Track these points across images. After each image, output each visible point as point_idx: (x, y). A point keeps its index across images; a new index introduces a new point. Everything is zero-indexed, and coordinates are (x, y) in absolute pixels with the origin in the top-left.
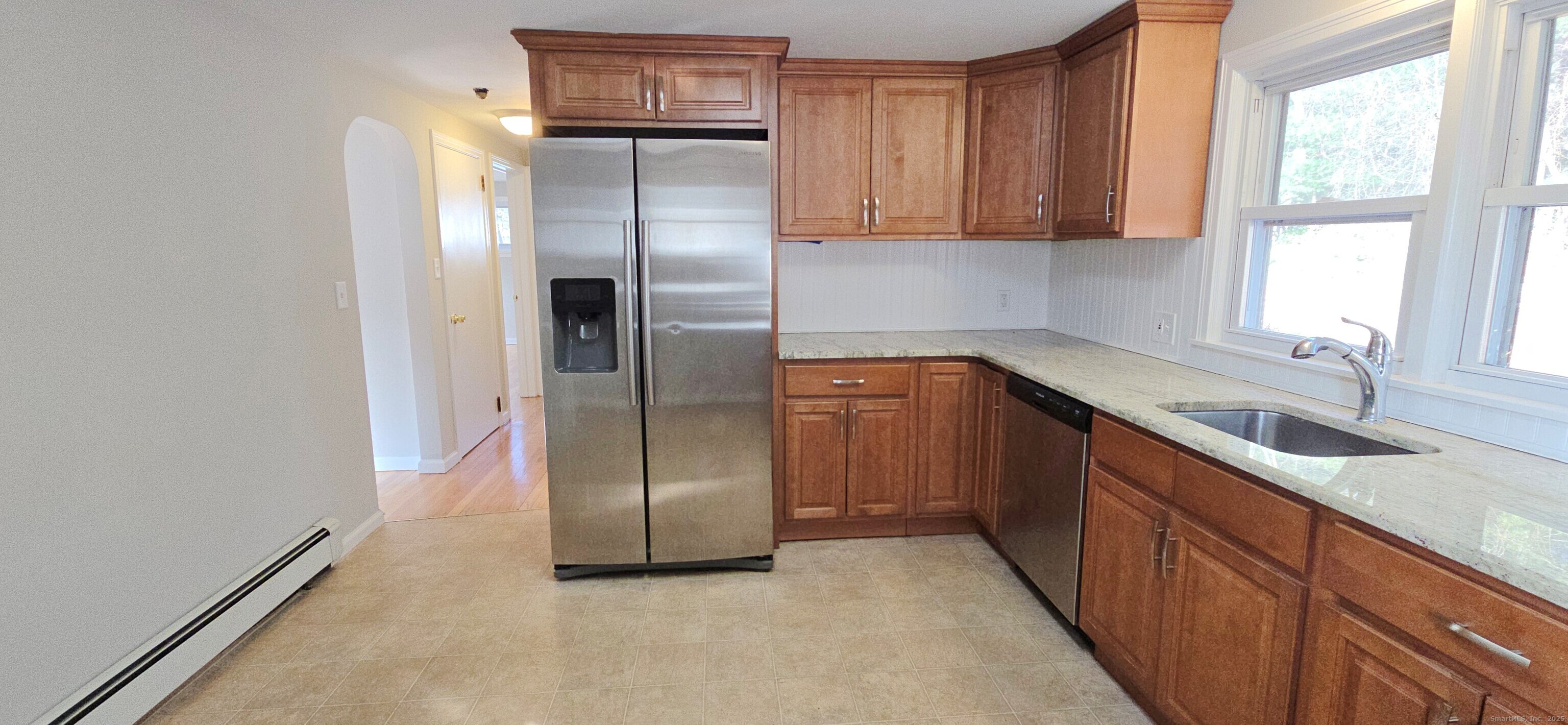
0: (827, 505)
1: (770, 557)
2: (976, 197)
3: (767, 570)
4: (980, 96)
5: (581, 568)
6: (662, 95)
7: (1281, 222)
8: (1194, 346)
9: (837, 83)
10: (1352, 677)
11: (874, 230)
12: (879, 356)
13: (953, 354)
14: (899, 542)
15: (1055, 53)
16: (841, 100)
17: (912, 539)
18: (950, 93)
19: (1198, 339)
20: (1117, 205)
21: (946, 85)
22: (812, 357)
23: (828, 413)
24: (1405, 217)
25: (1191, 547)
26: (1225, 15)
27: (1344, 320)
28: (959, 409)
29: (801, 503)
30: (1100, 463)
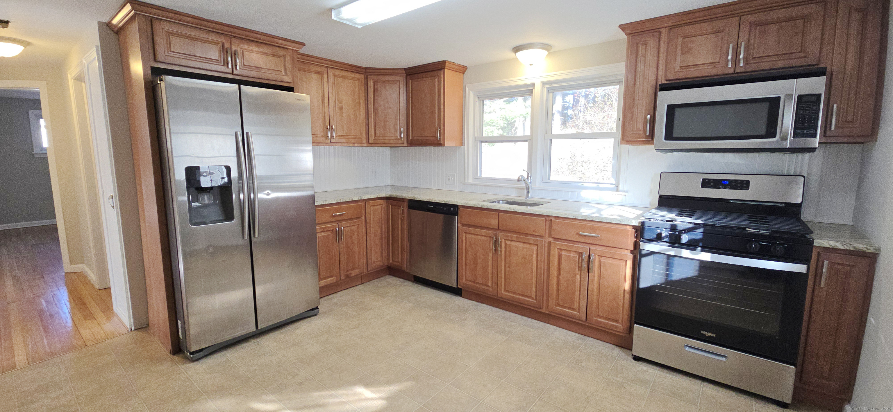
0: (331, 277)
1: (317, 308)
2: (373, 128)
3: (316, 315)
4: (372, 83)
5: (211, 347)
6: (238, 61)
7: (486, 142)
8: (465, 184)
9: (313, 68)
10: (560, 256)
11: (332, 141)
12: (351, 200)
13: (378, 197)
14: (361, 287)
15: (404, 71)
16: (314, 76)
17: (365, 284)
18: (358, 79)
19: (466, 181)
20: (442, 134)
21: (357, 76)
22: (323, 204)
23: (329, 230)
24: (526, 141)
25: (507, 241)
26: (465, 71)
27: (524, 170)
28: (382, 221)
29: (320, 279)
30: (463, 225)
